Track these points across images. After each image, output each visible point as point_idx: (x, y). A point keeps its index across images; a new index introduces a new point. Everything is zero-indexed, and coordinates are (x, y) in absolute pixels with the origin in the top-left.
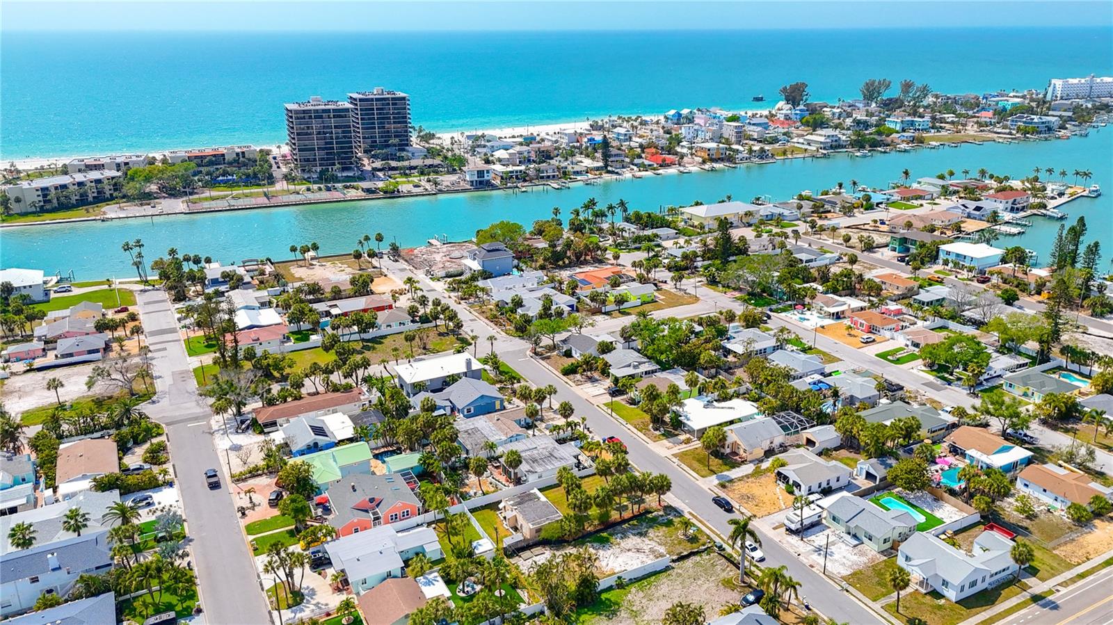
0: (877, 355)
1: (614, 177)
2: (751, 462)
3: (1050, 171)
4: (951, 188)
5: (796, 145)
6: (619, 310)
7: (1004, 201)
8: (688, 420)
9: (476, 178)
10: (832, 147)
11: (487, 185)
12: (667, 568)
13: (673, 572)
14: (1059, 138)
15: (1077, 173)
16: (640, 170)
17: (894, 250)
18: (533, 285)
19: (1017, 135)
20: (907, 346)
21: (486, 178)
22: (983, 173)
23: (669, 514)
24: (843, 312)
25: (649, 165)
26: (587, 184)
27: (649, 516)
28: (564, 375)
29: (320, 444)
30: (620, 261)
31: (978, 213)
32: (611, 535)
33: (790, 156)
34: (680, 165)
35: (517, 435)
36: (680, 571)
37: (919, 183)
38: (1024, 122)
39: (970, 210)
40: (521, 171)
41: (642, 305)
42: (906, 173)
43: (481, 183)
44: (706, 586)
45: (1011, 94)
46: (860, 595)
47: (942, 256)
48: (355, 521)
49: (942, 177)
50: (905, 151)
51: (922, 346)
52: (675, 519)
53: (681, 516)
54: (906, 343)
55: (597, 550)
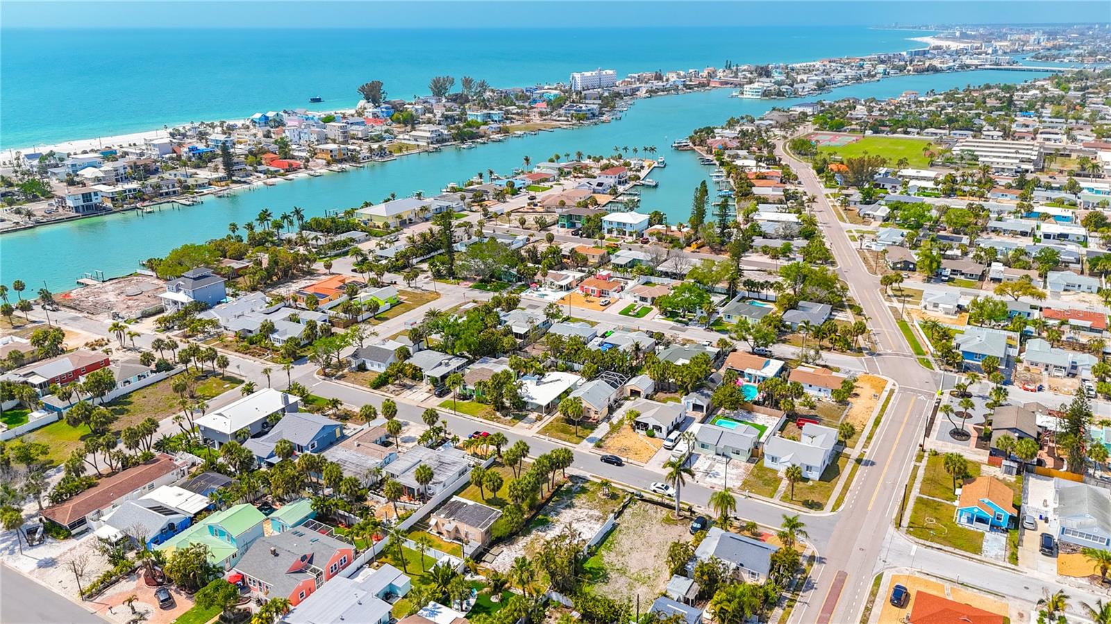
0: (620, 313)
1: (246, 186)
2: (603, 421)
3: (626, 149)
4: (566, 170)
5: (403, 141)
6: (374, 317)
7: (613, 176)
8: (532, 399)
9: (81, 203)
10: (438, 142)
11: (98, 210)
12: (614, 527)
13: (623, 526)
14: (603, 122)
15: (646, 149)
16: (268, 178)
17: (563, 226)
18: (261, 308)
19: (574, 122)
20: (636, 302)
21: (94, 201)
22: (579, 155)
23: (577, 483)
24: (570, 283)
25: (276, 171)
26: (220, 197)
27: (562, 489)
28: (374, 389)
29: (176, 523)
30: (332, 270)
31: (601, 188)
32: (546, 515)
33: (406, 153)
34: (306, 168)
35: (390, 454)
36: (626, 525)
37: (539, 167)
38: (575, 110)
39: (594, 186)
40: (135, 190)
41: (391, 308)
42: (527, 160)
43: (88, 207)
44: (654, 529)
45: (546, 87)
46: (761, 497)
47: (605, 225)
48: (301, 584)
49: (552, 161)
50: (500, 141)
51: (649, 300)
52: (586, 485)
53: (588, 481)
54: (634, 299)
55: (544, 531)
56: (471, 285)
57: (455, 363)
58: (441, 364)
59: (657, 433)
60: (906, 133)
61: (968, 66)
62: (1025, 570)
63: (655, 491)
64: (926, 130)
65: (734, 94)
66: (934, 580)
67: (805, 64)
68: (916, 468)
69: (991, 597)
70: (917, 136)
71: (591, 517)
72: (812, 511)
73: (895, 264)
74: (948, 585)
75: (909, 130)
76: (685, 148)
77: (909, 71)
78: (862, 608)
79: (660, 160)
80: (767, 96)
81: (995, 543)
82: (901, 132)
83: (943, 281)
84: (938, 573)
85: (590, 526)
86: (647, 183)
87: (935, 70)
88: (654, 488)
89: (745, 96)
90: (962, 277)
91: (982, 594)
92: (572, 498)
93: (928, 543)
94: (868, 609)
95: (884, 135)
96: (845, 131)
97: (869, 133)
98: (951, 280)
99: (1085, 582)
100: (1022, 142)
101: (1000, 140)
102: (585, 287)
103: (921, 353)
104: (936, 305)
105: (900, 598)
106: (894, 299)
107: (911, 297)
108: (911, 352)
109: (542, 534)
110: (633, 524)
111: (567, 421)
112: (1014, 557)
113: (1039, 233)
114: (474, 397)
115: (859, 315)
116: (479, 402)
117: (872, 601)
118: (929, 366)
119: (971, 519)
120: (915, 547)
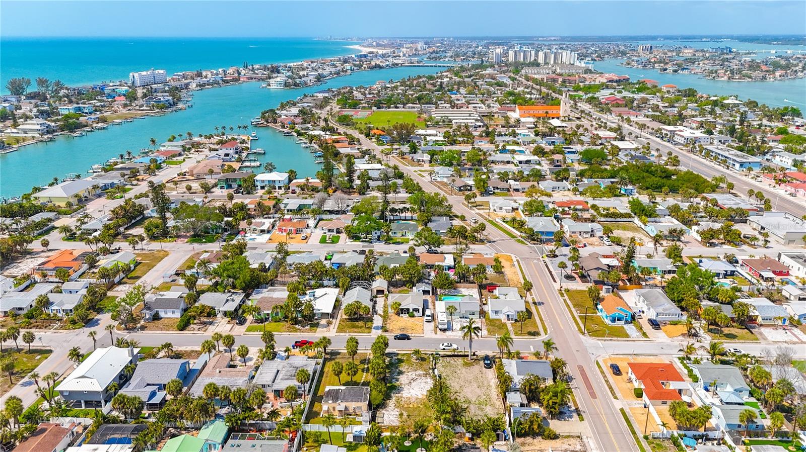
0: (321, 243)
2: (373, 314)
3: (224, 128)
4: (188, 146)
5: (12, 135)
7: (232, 148)
8: (319, 310)
10: (48, 132)
14: (180, 109)
17: (222, 188)
19: (157, 110)
20: (325, 233)
22: (190, 135)
23: (392, 357)
27: (386, 363)
28: (181, 330)
30: (49, 247)
31: (228, 158)
32: (391, 383)
33: (23, 144)
36: (445, 374)
37: (164, 146)
38: (155, 102)
39: (222, 156)
41: (135, 268)
42: (153, 141)
44: (464, 372)
47: (258, 184)
49: (170, 140)
50: (104, 128)
51: (335, 231)
52: (399, 357)
53: (398, 354)
54: (323, 232)
55: (399, 393)
56: (186, 240)
57: (238, 298)
58: (227, 300)
59: (416, 314)
60: (396, 107)
61: (397, 64)
62: (654, 339)
63: (444, 349)
64: (408, 105)
65: (264, 86)
66: (621, 356)
67: (295, 64)
68: (565, 301)
69: (652, 357)
70: (403, 109)
71: (419, 375)
72: (536, 337)
73: (460, 188)
74: (629, 357)
75: (398, 105)
76: (262, 125)
77: (365, 68)
78: (604, 382)
79: (253, 135)
80: (288, 86)
81: (630, 329)
82: (392, 108)
83: (490, 194)
84: (621, 353)
85: (424, 381)
86: (258, 151)
87: (381, 67)
88: (443, 347)
89: (272, 87)
90: (499, 191)
91: (647, 357)
92: (397, 368)
93: (604, 339)
94: (607, 381)
95: (383, 109)
96: (359, 108)
97: (374, 108)
98: (494, 193)
99: (681, 338)
100: (462, 109)
101: (451, 109)
102: (284, 228)
103: (514, 237)
104: (501, 208)
105: (616, 370)
106: (474, 208)
107: (482, 205)
108: (509, 237)
109: (400, 395)
110: (449, 372)
111: (351, 320)
112: (644, 334)
113: (515, 162)
114: (270, 319)
115: (464, 220)
116: (276, 322)
117: (605, 377)
118: (524, 243)
119: (613, 320)
120: (599, 342)
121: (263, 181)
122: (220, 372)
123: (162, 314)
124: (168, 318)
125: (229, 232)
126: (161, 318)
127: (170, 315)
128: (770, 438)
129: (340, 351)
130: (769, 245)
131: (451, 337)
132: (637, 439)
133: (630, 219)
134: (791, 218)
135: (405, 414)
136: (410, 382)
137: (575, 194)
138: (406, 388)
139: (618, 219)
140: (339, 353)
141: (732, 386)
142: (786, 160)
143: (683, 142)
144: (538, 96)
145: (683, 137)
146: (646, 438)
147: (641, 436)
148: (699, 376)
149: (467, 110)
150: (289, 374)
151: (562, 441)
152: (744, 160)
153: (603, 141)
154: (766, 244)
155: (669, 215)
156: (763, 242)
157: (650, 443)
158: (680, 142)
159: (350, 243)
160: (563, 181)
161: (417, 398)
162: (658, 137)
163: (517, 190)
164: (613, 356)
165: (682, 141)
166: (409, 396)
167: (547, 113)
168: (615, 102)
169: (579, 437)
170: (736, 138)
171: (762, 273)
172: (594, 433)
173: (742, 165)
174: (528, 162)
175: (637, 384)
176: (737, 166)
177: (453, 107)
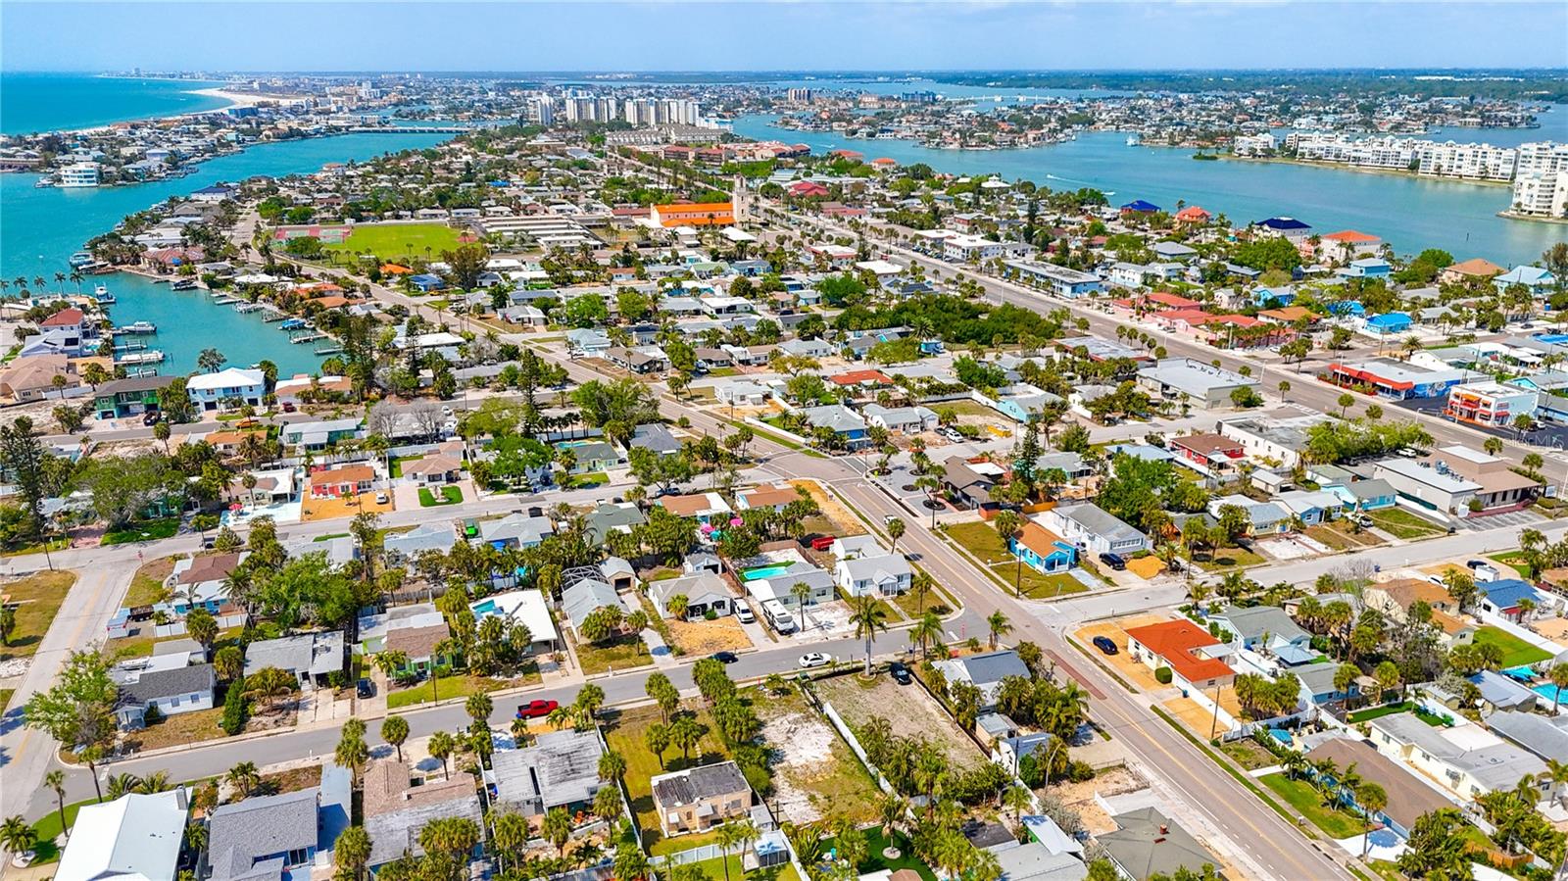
39: (62, 346)
54: (416, 483)
55: (782, 761)
56: (99, 540)
57: (334, 644)
58: (314, 651)
59: (718, 612)
60: (398, 217)
61: (338, 129)
62: (1126, 587)
63: (810, 666)
64: (421, 212)
65: (45, 182)
66: (1098, 623)
68: (950, 544)
69: (1141, 615)
70: (413, 220)
72: (948, 616)
74: (1109, 621)
75: (401, 213)
76: (103, 270)
77: (268, 137)
78: (1099, 669)
79: (99, 292)
80: (107, 182)
81: (1080, 574)
82: (389, 218)
83: (703, 374)
85: (812, 730)
87: (304, 136)
88: (808, 662)
90: (714, 366)
91: (1135, 616)
92: (749, 715)
93: (1053, 598)
94: (1103, 667)
95: (370, 222)
96: (314, 222)
97: (349, 221)
99: (1162, 577)
102: (328, 485)
103: (796, 447)
104: (743, 398)
105: (1108, 646)
106: (690, 403)
107: (701, 396)
108: (789, 449)
109: (785, 764)
110: (845, 705)
111: (596, 645)
112: (1108, 580)
113: (708, 310)
114: (429, 673)
115: (688, 427)
116: (444, 677)
117: (1096, 661)
118: (821, 456)
119: (1051, 565)
120: (1050, 605)
121: (209, 392)
122: (409, 797)
123: (166, 708)
124: (181, 714)
125: (198, 510)
126: (165, 718)
127: (186, 706)
128: (1374, 705)
129: (618, 708)
130: (1190, 412)
131: (808, 642)
132: (1204, 748)
133: (966, 394)
134: (1199, 366)
135: (820, 797)
136: (789, 738)
137: (848, 360)
138: (787, 749)
139: (947, 396)
140: (619, 713)
141: (1285, 636)
142: (1131, 276)
143: (960, 257)
144: (671, 187)
145: (959, 247)
146: (1216, 743)
147: (1207, 743)
148: (1232, 630)
149: (546, 216)
150: (559, 770)
151: (1102, 780)
152: (1077, 281)
153: (836, 263)
154: (1186, 411)
155: (1021, 381)
156: (1181, 409)
157: (1227, 751)
158: (955, 256)
159: (490, 498)
160: (813, 339)
161: (821, 764)
162: (917, 251)
163: (746, 363)
164: (1086, 625)
165: (958, 254)
166: (803, 762)
167: (711, 216)
168: (812, 193)
169: (1123, 766)
170: (1036, 244)
171: (1211, 457)
172: (1139, 755)
173: (1074, 288)
174: (731, 309)
175: (1154, 663)
176: (1067, 290)
177: (516, 212)
